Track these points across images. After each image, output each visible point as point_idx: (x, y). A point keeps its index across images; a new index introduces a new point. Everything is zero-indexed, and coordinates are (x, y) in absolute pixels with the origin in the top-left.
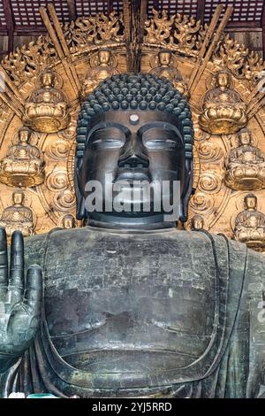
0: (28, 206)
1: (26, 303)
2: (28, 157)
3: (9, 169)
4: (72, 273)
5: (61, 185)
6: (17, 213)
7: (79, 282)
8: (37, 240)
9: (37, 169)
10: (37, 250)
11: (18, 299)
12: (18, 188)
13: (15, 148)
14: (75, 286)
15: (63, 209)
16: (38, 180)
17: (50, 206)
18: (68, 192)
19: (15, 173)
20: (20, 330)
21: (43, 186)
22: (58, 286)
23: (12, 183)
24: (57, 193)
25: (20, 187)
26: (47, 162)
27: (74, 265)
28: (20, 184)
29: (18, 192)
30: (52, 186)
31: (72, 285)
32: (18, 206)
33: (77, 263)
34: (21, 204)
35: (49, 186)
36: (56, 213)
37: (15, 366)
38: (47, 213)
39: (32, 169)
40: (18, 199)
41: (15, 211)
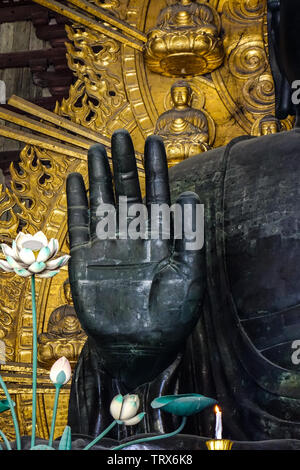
0: (199, 107)
1: (179, 259)
2: (192, 24)
3: (161, 46)
4: (270, 209)
5: (253, 67)
6: (179, 121)
7: (282, 223)
8: (208, 160)
9: (207, 42)
10: (209, 176)
11: (162, 254)
12: (181, 79)
13: (169, 10)
14: (277, 231)
15: (260, 107)
16: (212, 62)
17: (237, 103)
18: (266, 77)
19: (171, 52)
20: (170, 306)
21: (224, 71)
22: (246, 233)
23: (170, 71)
24: (247, 80)
25: (184, 76)
26: (227, 29)
27: (273, 195)
28: (183, 71)
29: (180, 84)
30: (238, 71)
31: (272, 229)
32: (181, 108)
33: (277, 191)
34: (185, 104)
35: (233, 69)
36: (248, 115)
37: (172, 369)
38: (232, 117)
39: (200, 43)
40: (180, 97)
41: (176, 118)
